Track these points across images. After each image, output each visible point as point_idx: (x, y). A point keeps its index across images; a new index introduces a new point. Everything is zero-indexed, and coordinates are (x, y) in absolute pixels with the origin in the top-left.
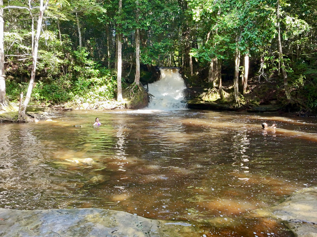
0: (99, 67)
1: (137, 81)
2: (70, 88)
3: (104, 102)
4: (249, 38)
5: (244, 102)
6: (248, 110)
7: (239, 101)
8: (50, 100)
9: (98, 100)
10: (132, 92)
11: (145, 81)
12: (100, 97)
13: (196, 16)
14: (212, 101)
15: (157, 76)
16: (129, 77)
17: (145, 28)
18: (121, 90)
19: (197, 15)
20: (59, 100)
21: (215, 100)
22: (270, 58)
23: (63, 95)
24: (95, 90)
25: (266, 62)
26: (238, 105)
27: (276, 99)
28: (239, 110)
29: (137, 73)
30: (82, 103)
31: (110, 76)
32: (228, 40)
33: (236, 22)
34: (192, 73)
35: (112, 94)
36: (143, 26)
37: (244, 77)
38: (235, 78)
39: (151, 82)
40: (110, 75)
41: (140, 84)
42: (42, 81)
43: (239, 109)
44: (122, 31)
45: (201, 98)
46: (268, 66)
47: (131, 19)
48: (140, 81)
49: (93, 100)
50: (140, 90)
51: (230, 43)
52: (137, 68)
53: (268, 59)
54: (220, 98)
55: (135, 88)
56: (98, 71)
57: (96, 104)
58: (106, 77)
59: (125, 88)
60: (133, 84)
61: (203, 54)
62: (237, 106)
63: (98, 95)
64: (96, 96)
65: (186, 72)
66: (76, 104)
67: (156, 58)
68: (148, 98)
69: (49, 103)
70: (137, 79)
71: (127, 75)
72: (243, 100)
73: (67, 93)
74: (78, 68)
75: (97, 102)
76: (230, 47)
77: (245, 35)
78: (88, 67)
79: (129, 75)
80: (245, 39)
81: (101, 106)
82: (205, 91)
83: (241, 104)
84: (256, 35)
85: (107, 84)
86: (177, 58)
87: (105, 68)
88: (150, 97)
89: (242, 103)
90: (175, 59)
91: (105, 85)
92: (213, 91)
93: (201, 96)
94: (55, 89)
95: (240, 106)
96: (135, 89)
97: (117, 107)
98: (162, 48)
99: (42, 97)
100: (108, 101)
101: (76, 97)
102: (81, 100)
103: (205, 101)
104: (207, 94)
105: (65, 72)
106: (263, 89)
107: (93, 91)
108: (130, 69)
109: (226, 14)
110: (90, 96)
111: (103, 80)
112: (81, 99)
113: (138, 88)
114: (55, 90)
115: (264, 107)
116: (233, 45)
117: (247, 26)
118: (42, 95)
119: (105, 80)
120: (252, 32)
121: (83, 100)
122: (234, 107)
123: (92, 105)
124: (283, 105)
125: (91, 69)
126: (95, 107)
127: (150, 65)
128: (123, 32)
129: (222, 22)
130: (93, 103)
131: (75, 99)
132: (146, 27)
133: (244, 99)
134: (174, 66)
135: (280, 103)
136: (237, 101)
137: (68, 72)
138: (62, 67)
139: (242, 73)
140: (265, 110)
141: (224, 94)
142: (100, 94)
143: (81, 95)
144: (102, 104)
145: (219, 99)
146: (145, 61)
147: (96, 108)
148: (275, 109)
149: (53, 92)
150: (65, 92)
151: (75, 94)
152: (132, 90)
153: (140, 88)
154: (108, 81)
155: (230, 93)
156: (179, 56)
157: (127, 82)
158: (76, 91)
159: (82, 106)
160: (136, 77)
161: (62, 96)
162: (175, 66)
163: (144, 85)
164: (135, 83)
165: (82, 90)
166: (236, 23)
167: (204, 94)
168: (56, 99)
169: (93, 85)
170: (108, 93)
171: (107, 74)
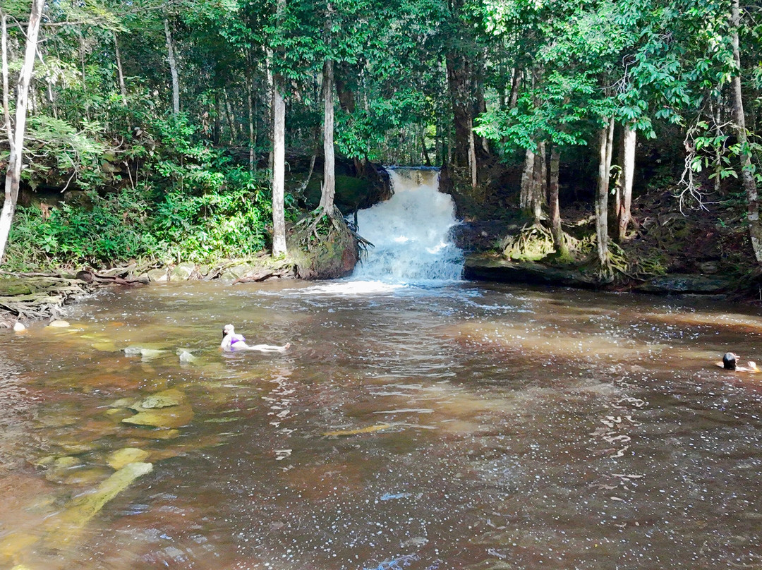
0: (224, 165)
1: (327, 205)
2: (145, 221)
3: (236, 261)
4: (650, 84)
5: (624, 263)
6: (637, 287)
7: (609, 261)
8: (88, 256)
9: (221, 254)
10: (313, 234)
11: (349, 203)
12: (226, 247)
13: (495, 21)
14: (531, 260)
15: (380, 190)
16: (306, 192)
17: (348, 59)
18: (284, 229)
19: (497, 17)
20: (114, 256)
21: (539, 256)
22: (712, 143)
23: (126, 241)
24: (212, 228)
25: (700, 152)
26: (608, 272)
27: (717, 258)
28: (609, 287)
29: (326, 180)
30: (176, 263)
31: (253, 191)
32: (589, 90)
33: (613, 36)
34: (474, 181)
35: (260, 238)
36: (343, 53)
37: (621, 193)
38: (600, 197)
39: (366, 205)
40: (253, 187)
41: (335, 212)
42: (69, 203)
43: (611, 284)
44: (285, 66)
45: (500, 251)
46: (707, 165)
47: (312, 34)
48: (334, 202)
49: (205, 254)
50: (334, 228)
51: (594, 96)
52: (326, 168)
53: (706, 145)
54: (552, 251)
55: (322, 222)
56: (220, 175)
57: (214, 265)
58: (243, 191)
59: (295, 222)
60: (315, 212)
61: (512, 129)
62: (605, 276)
63: (221, 242)
64: (215, 243)
65: (458, 179)
66: (160, 266)
67: (379, 141)
68: (358, 249)
69: (85, 263)
70: (328, 197)
71: (300, 186)
72: (621, 259)
73: (138, 236)
74: (166, 168)
75: (218, 260)
76: (595, 109)
77: (641, 73)
78: (193, 167)
79: (305, 187)
80: (641, 85)
81: (227, 272)
82: (512, 233)
83: (615, 270)
84: (672, 74)
85: (244, 212)
86: (433, 142)
87: (239, 168)
88: (362, 247)
89: (619, 267)
90: (426, 144)
91: (241, 213)
92: (534, 231)
93: (501, 244)
94: (104, 225)
95: (612, 278)
96: (320, 226)
97: (271, 275)
98: (396, 112)
99: (65, 249)
100: (249, 258)
101: (159, 246)
102: (173, 255)
103: (513, 260)
104: (516, 241)
105: (134, 178)
106: (676, 228)
107: (206, 231)
108: (308, 171)
109: (581, 15)
110: (197, 243)
111: (233, 200)
112: (174, 252)
113: (331, 223)
114: (104, 228)
115: (681, 281)
116: (601, 102)
117: (645, 48)
118: (66, 240)
119: (240, 199)
120: (658, 65)
121: (180, 254)
122: (596, 278)
123: (205, 268)
124: (740, 275)
125: (204, 170)
126: (211, 275)
127: (363, 161)
128: (288, 70)
129: (570, 37)
130: (208, 262)
131: (158, 252)
132: (352, 56)
133: (624, 256)
134: (425, 161)
135: (731, 269)
136: (603, 262)
137: (142, 178)
138: (127, 164)
139: (618, 182)
140: (685, 289)
141: (566, 241)
142: (227, 239)
143: (174, 240)
144: (233, 266)
145: (550, 255)
146: (350, 150)
147: (214, 278)
148: (715, 287)
149: (99, 232)
150: (131, 232)
151: (159, 239)
152: (313, 227)
153: (334, 222)
154: (249, 204)
155: (580, 238)
156: (436, 138)
157: (301, 204)
158: (160, 229)
159: (175, 271)
160: (323, 193)
161: (123, 243)
162: (428, 164)
163: (346, 214)
164: (323, 208)
165: (176, 227)
166: (613, 39)
167: (510, 239)
168: (104, 251)
169: (209, 215)
170: (248, 235)
171: (246, 185)
